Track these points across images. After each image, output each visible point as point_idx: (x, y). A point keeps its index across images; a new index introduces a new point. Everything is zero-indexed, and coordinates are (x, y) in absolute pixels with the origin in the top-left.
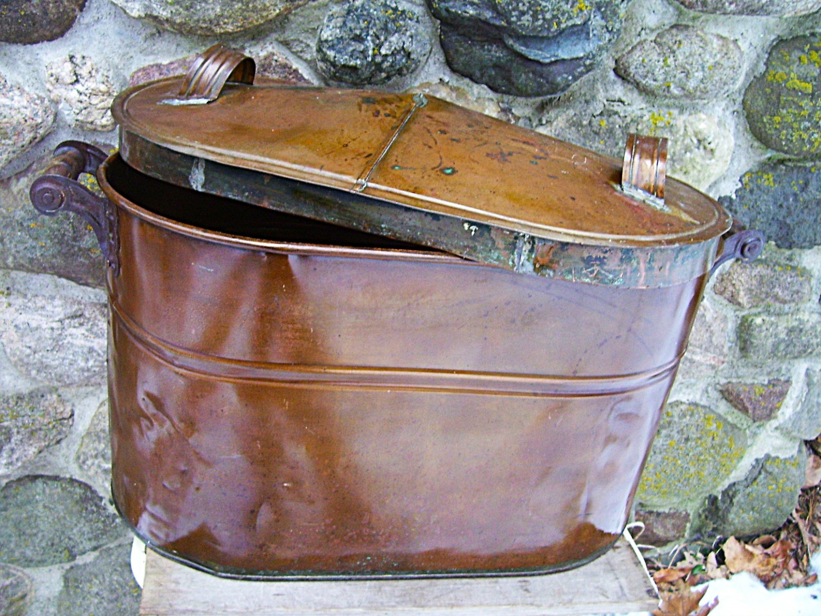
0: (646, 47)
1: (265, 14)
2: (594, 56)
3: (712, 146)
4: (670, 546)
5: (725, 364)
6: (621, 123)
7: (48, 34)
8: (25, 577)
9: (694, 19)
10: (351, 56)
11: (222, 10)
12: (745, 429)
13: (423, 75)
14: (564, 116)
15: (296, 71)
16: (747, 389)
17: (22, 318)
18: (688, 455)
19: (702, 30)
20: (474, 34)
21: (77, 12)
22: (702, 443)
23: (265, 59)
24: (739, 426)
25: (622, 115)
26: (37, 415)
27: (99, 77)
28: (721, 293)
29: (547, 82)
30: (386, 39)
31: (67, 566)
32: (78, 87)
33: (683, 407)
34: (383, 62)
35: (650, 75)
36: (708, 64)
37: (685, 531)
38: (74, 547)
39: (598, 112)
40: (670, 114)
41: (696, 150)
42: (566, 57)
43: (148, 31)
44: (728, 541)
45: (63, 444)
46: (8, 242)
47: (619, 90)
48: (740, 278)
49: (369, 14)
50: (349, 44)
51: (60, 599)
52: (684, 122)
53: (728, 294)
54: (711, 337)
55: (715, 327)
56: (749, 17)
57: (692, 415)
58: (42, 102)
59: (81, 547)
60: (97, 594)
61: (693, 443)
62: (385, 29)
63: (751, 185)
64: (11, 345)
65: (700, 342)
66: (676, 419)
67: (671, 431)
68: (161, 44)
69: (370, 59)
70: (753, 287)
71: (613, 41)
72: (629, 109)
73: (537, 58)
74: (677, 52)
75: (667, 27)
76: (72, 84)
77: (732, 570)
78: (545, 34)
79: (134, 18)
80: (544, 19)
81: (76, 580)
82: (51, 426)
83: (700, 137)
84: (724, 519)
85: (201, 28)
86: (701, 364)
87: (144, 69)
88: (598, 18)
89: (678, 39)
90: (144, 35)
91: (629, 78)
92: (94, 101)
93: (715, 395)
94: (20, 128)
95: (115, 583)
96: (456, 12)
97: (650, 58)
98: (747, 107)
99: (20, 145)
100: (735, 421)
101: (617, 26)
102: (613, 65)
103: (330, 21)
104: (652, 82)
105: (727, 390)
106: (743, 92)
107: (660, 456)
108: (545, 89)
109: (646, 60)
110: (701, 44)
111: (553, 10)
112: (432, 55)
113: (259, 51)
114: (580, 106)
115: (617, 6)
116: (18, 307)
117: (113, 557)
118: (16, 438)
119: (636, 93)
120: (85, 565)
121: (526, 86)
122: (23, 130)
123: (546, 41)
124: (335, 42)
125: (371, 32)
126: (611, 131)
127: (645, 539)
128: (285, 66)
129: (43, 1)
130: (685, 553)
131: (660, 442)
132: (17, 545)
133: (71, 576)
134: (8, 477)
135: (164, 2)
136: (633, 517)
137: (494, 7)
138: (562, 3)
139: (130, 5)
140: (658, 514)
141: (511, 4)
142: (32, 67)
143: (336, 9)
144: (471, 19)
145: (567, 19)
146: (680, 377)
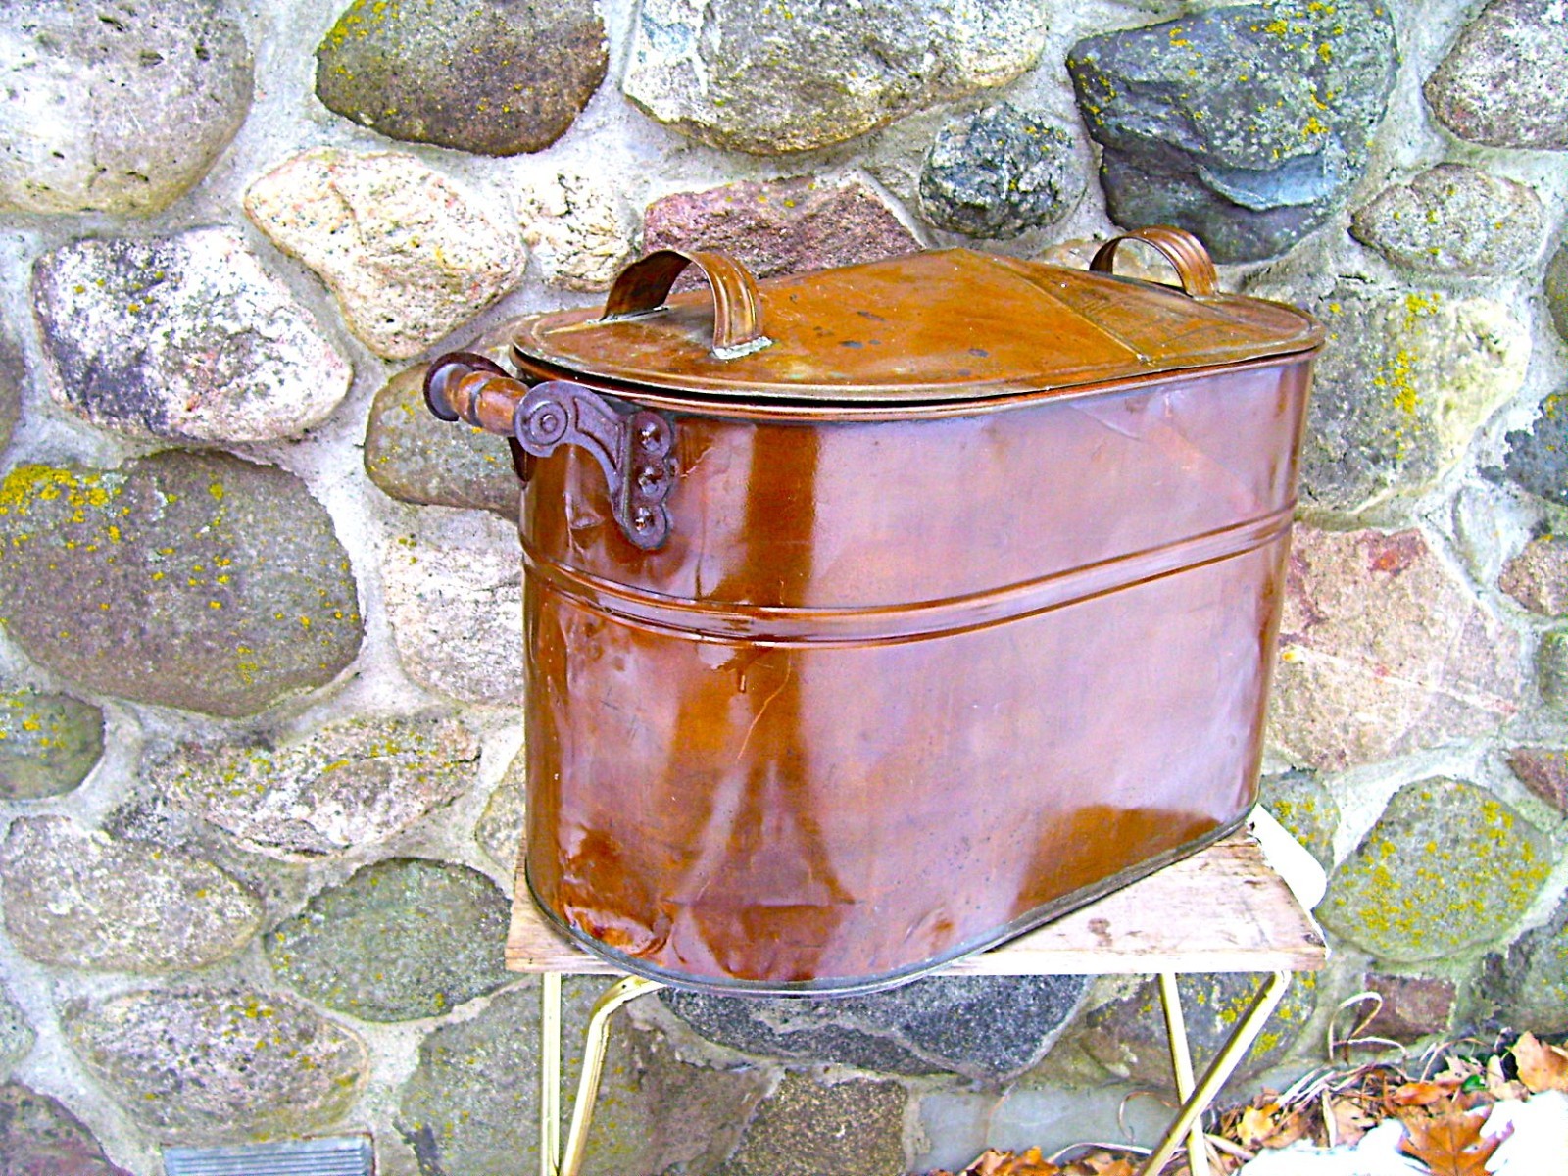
0: (1399, 196)
1: (854, 124)
2: (1329, 202)
3: (1499, 347)
4: (1423, 1042)
5: (1516, 715)
6: (1362, 308)
7: (532, 141)
8: (360, 1045)
9: (1471, 154)
10: (978, 191)
11: (792, 116)
12: (1549, 833)
13: (1070, 228)
15: (888, 213)
16: (1553, 757)
17: (428, 586)
18: (1457, 869)
19: (1483, 170)
20: (1156, 166)
21: (577, 114)
22: (1479, 850)
23: (846, 193)
24: (1538, 826)
25: (1363, 296)
26: (428, 750)
27: (601, 210)
28: (1511, 591)
29: (1259, 240)
30: (1026, 169)
31: (430, 1024)
32: (569, 219)
33: (1449, 786)
34: (1021, 201)
35: (1405, 237)
36: (1494, 221)
37: (1447, 1017)
38: (452, 988)
39: (1327, 292)
40: (1435, 297)
41: (1476, 352)
42: (1288, 202)
43: (675, 145)
44: (1520, 1040)
45: (457, 806)
46: (434, 455)
47: (1357, 261)
48: (1542, 565)
49: (1004, 131)
50: (976, 174)
51: (409, 1088)
52: (1457, 309)
53: (1522, 592)
54: (1493, 665)
55: (1501, 649)
56: (1553, 154)
57: (1463, 799)
58: (513, 242)
59: (465, 986)
60: (481, 1074)
61: (1466, 849)
62: (1026, 153)
63: (1557, 412)
64: (406, 628)
65: (1477, 673)
66: (1438, 805)
67: (1430, 825)
68: (690, 166)
69: (1003, 197)
70: (1562, 581)
71: (1356, 181)
72: (1373, 288)
73: (1247, 203)
74: (1447, 203)
75: (1429, 167)
76: (561, 216)
77: (1531, 1088)
78: (1261, 166)
79: (664, 123)
80: (1260, 144)
81: (446, 1050)
82: (447, 770)
83: (1481, 333)
84: (1514, 995)
85: (758, 142)
86: (1478, 711)
87: (668, 199)
88: (1335, 146)
89: (1448, 182)
90: (666, 151)
91: (1373, 242)
92: (591, 241)
93: (1499, 768)
94: (480, 277)
95: (513, 1054)
96: (1133, 132)
97: (1405, 211)
98: (1552, 290)
99: (474, 304)
100: (1532, 817)
101: (1363, 159)
102: (1348, 223)
103: (945, 139)
104: (1409, 248)
105: (1520, 760)
106: (1544, 267)
107: (1411, 869)
108: (1255, 250)
109: (1400, 215)
110: (1483, 191)
111: (1274, 132)
112: (1086, 197)
113: (836, 179)
114: (1302, 281)
115: (1363, 129)
116: (427, 565)
117: (515, 1009)
118: (396, 782)
119: (1382, 267)
120: (464, 1024)
121: (1228, 245)
122: (483, 281)
123: (1260, 178)
124: (955, 169)
125: (1007, 157)
126: (1347, 321)
127: (1381, 1027)
128: (874, 205)
129: (537, 92)
130: (1448, 1059)
131: (1411, 843)
132: (364, 978)
133: (436, 1045)
134: (359, 858)
135: (710, 101)
136: (1363, 986)
137: (1189, 124)
138: (1286, 122)
139: (660, 103)
140: (1404, 982)
141: (1213, 120)
142: (499, 191)
143: (953, 123)
144: (1155, 141)
145: (1293, 146)
146: (1443, 731)
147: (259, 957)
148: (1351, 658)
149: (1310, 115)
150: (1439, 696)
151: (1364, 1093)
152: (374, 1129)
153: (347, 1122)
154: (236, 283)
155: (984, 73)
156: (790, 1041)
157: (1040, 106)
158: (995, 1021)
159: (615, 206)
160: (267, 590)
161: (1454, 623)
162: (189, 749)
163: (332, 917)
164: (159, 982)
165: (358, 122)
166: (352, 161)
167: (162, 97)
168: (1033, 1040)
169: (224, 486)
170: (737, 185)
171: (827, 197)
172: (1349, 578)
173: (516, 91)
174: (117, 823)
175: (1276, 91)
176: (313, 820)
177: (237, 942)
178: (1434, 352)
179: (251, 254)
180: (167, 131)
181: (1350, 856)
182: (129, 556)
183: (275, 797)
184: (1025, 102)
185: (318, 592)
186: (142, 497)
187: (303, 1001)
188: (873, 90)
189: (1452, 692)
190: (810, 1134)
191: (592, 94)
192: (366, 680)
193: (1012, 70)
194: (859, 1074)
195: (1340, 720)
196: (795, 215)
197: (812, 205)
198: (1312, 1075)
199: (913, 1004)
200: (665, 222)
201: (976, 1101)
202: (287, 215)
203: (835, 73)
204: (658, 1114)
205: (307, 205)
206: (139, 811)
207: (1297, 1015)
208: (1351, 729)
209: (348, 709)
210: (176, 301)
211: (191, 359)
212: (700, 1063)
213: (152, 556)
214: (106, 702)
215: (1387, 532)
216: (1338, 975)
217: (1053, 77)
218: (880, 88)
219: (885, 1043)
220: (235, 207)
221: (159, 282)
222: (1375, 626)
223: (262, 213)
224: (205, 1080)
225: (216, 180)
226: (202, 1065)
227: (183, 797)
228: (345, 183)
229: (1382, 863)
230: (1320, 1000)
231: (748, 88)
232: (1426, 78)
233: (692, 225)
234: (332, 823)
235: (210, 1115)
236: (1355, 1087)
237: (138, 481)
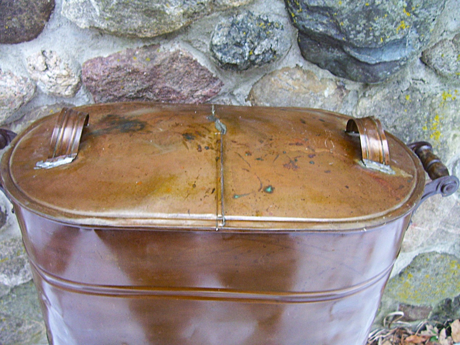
0: (445, 46)
2: (407, 59)
4: (418, 322)
6: (421, 98)
7: (26, 38)
10: (234, 57)
11: (142, 23)
13: (284, 62)
14: (381, 93)
15: (195, 61)
18: (436, 282)
20: (322, 42)
21: (45, 22)
22: (446, 276)
23: (174, 54)
25: (422, 92)
27: (62, 66)
29: (372, 75)
30: (258, 44)
32: (48, 73)
33: (437, 256)
34: (256, 59)
35: (445, 66)
37: (428, 315)
39: (406, 89)
40: (456, 91)
42: (387, 60)
43: (94, 33)
44: (454, 322)
47: (422, 73)
49: (247, 27)
50: (232, 48)
57: (442, 261)
58: (26, 81)
61: (441, 276)
62: (259, 37)
65: (455, 222)
66: (432, 263)
67: (427, 270)
68: (103, 42)
69: (246, 59)
72: (427, 87)
73: (367, 61)
76: (44, 71)
77: (455, 341)
78: (374, 46)
79: (81, 29)
80: (374, 36)
84: (454, 313)
85: (129, 34)
87: (91, 61)
88: (414, 32)
91: (430, 66)
92: (59, 81)
93: (459, 248)
94: (12, 99)
96: (310, 29)
97: (447, 54)
99: (13, 108)
101: (427, 37)
102: (420, 55)
103: (219, 29)
104: (446, 71)
107: (419, 282)
109: (444, 55)
112: (291, 49)
113: (170, 47)
114: (394, 85)
115: (429, 24)
119: (434, 75)
121: (357, 76)
122: (14, 100)
123: (374, 50)
124: (222, 46)
125: (248, 40)
126: (413, 104)
128: (188, 58)
129: (19, 19)
130: (427, 326)
131: (420, 275)
135: (102, 18)
137: (338, 27)
138: (388, 25)
139: (79, 20)
140: (413, 307)
141: (350, 26)
142: (18, 58)
143: (223, 21)
144: (320, 33)
145: (391, 35)
149: (402, 20)
150: (437, 230)
151: (395, 337)
155: (235, 1)
157: (267, 11)
170: (123, 51)
171: (164, 57)
173: (8, 20)
175: (384, 9)
178: (452, 115)
181: (396, 276)
184: (259, 10)
188: (178, 12)
189: (443, 228)
191: (50, 14)
196: (150, 66)
197: (158, 60)
200: (90, 73)
203: (158, 5)
209: (10, 235)
218: (182, 11)
229: (408, 281)
231: (119, 12)
233: (102, 74)
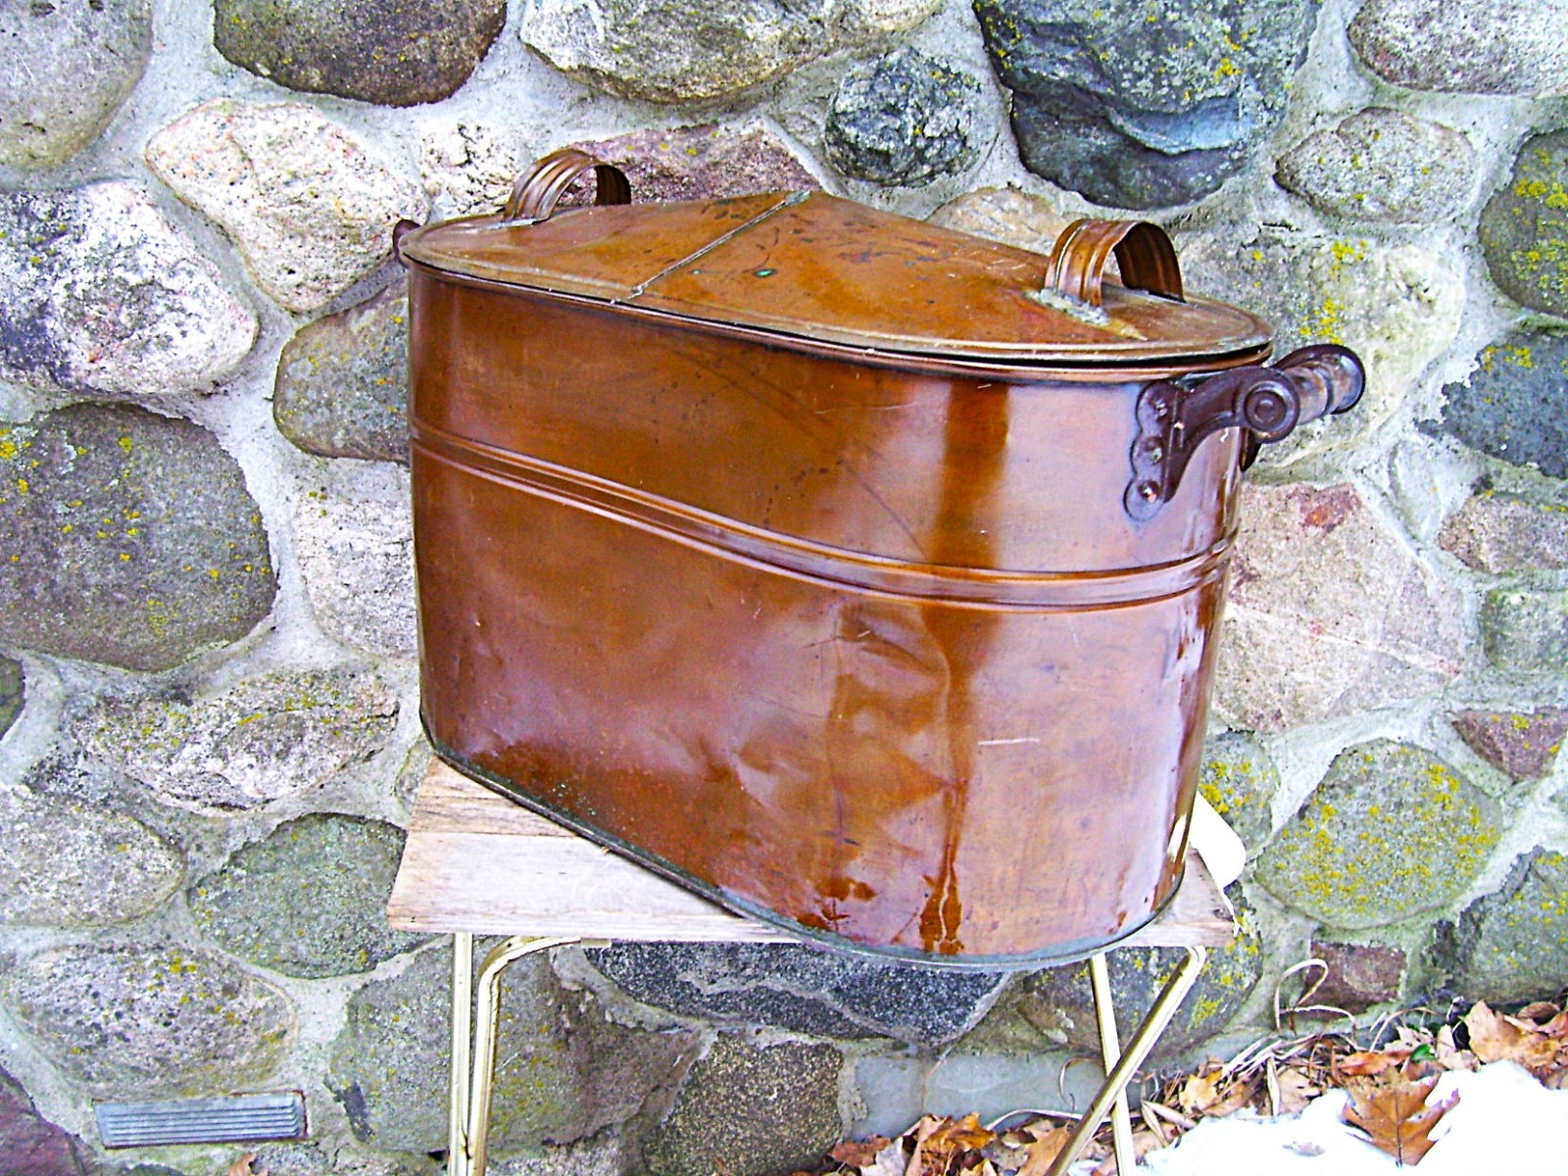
0: (1324, 142)
1: (755, 70)
2: (1245, 146)
3: (1430, 295)
4: (1373, 1011)
5: (1461, 676)
6: (1286, 255)
7: (431, 91)
8: (287, 1001)
10: (881, 136)
11: (692, 62)
12: (1499, 798)
13: (983, 176)
14: (1198, 243)
15: (794, 160)
16: (1499, 720)
17: (340, 538)
18: (1401, 833)
19: (1411, 115)
20: (1065, 110)
21: (476, 62)
22: (1424, 814)
23: (749, 140)
24: (1487, 790)
25: (1287, 244)
26: (344, 704)
27: (501, 159)
28: (1451, 547)
29: (1174, 184)
30: (932, 114)
31: (356, 982)
32: (470, 169)
33: (1391, 748)
34: (927, 147)
35: (1330, 183)
36: (1421, 166)
37: (1397, 985)
38: (376, 944)
39: (1251, 240)
40: (1363, 245)
41: (1405, 301)
42: (1203, 146)
43: (577, 94)
44: (1473, 1010)
45: (377, 760)
46: (339, 407)
47: (1282, 208)
48: (1482, 521)
49: (908, 75)
50: (877, 119)
51: (338, 1046)
52: (1386, 257)
53: (1462, 549)
54: (1435, 624)
55: (1443, 607)
56: (1484, 97)
57: (1406, 762)
58: (413, 192)
59: (388, 944)
60: (406, 1031)
61: (1410, 812)
62: (932, 98)
63: (1494, 363)
64: (318, 582)
65: (1418, 632)
66: (1380, 768)
67: (1372, 788)
68: (593, 114)
69: (908, 142)
70: (1503, 538)
71: (1274, 125)
72: (1298, 236)
73: (1159, 146)
74: (1372, 148)
75: (1356, 111)
76: (461, 165)
77: (1483, 1058)
78: (1172, 110)
79: (561, 70)
80: (1170, 86)
81: (372, 1008)
82: (363, 724)
83: (1411, 281)
84: (1465, 962)
85: (659, 89)
86: (1420, 672)
88: (1251, 88)
89: (1374, 127)
90: (568, 100)
91: (1297, 189)
92: (492, 192)
93: (1447, 732)
94: (379, 229)
95: (437, 1011)
96: (1039, 75)
97: (1330, 156)
98: (1485, 238)
99: (375, 255)
100: (1480, 782)
101: (1280, 101)
102: (1273, 170)
103: (849, 85)
104: (1334, 194)
105: (1466, 722)
106: (1478, 214)
107: (1354, 833)
108: (1170, 195)
109: (1324, 160)
110: (1410, 135)
111: (1184, 73)
112: (998, 144)
113: (740, 127)
114: (1223, 228)
115: (1280, 70)
116: (337, 518)
117: (439, 966)
118: (311, 735)
119: (1308, 212)
120: (388, 981)
121: (1142, 189)
122: (383, 232)
123: (1172, 121)
124: (858, 114)
125: (911, 102)
126: (1270, 268)
127: (1328, 995)
128: (779, 152)
129: (433, 41)
130: (1399, 1029)
131: (1352, 806)
132: (287, 935)
133: (362, 1002)
134: (281, 814)
135: (608, 48)
136: (1308, 952)
137: (1096, 66)
138: (1198, 64)
139: (557, 50)
140: (1351, 949)
141: (1121, 61)
142: (401, 141)
143: (859, 68)
144: (1061, 83)
145: (1205, 88)
146: (1385, 693)
147: (183, 912)
148: (1285, 616)
149: (1223, 56)
150: (1380, 656)
151: (1312, 1062)
152: (304, 1087)
153: (277, 1079)
154: (137, 234)
155: (886, 17)
156: (718, 1002)
157: (948, 51)
158: (927, 984)
159: (516, 155)
160: (176, 543)
161: (1391, 581)
162: (109, 703)
163: (253, 872)
164: (84, 937)
165: (256, 73)
166: (249, 111)
167: (55, 47)
168: (967, 1004)
169: (133, 440)
170: (639, 133)
171: (730, 145)
172: (1280, 533)
173: (411, 39)
174: (39, 777)
175: (1186, 32)
176: (227, 773)
177: (159, 896)
178: (1362, 301)
179: (153, 206)
180: (61, 81)
181: (1290, 821)
182: (38, 509)
183: (189, 751)
184: (931, 46)
185: (227, 545)
186: (52, 450)
187: (227, 957)
188: (772, 34)
189: (1393, 652)
190: (743, 1097)
191: (491, 43)
192: (283, 634)
193: (915, 13)
194: (792, 1037)
195: (1275, 679)
196: (698, 163)
197: (715, 153)
198: (1258, 1044)
199: (843, 966)
201: (913, 1066)
202: (186, 167)
203: (732, 18)
204: (587, 1074)
205: (205, 156)
206: (60, 766)
207: (1239, 981)
208: (1287, 689)
209: (265, 663)
210: (78, 253)
211: (93, 311)
212: (631, 1025)
213: (61, 509)
214: (26, 657)
215: (1319, 487)
216: (1283, 942)
217: (961, 21)
218: (779, 33)
219: (816, 1005)
220: (137, 159)
221: (62, 234)
222: (1309, 583)
223: (162, 165)
224: (129, 1035)
225: (117, 132)
226: (126, 1019)
227: (102, 751)
228: (243, 133)
229: (1324, 827)
230: (1266, 967)
231: (646, 34)
232: (1349, 21)
234: (246, 776)
235: (136, 1069)
236: (1302, 1056)
237: (48, 435)
